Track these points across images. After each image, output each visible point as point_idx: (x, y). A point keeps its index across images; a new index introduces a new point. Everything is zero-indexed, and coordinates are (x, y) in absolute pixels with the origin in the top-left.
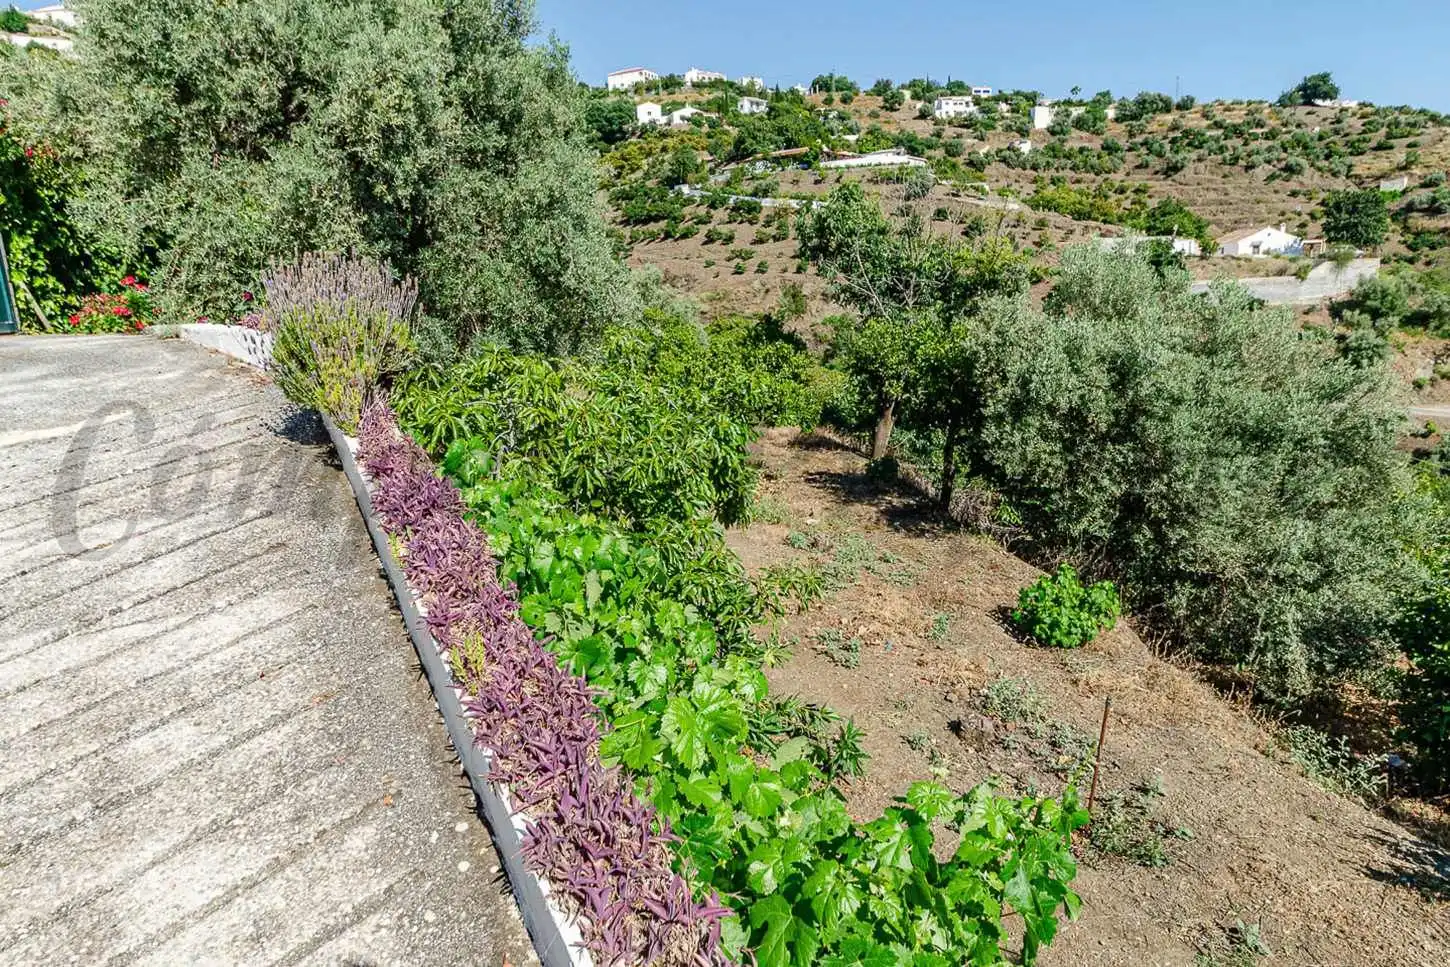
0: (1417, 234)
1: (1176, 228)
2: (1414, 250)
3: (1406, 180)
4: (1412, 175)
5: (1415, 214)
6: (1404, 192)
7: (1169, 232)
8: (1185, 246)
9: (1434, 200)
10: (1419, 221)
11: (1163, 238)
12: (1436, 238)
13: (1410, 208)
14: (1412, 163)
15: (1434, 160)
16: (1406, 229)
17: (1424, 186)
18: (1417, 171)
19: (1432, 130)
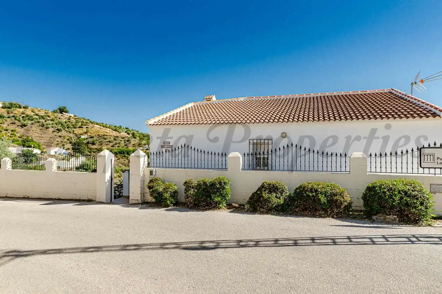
0: (91, 149)
1: (33, 146)
2: (90, 153)
3: (87, 135)
4: (88, 135)
5: (89, 144)
6: (87, 139)
7: (30, 147)
8: (36, 151)
9: (93, 141)
10: (90, 146)
11: (30, 149)
12: (94, 150)
13: (88, 143)
14: (88, 132)
15: (92, 132)
16: (88, 148)
17: (90, 138)
18: (89, 134)
19: (91, 125)
